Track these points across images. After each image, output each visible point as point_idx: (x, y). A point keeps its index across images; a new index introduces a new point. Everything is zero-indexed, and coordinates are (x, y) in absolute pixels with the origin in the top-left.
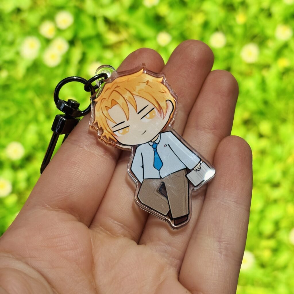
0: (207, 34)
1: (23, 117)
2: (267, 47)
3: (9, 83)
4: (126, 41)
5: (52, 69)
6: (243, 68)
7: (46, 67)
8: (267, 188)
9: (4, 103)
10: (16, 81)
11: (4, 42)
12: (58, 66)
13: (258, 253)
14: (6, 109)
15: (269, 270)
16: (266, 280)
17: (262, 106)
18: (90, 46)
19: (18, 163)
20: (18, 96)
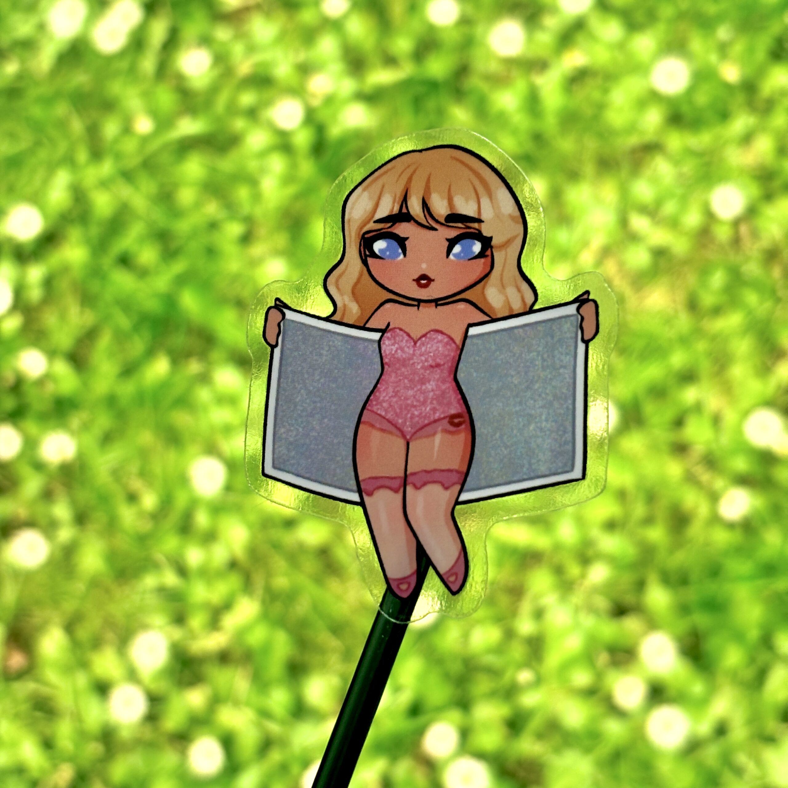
2: (542, 28)
3: (21, 84)
4: (258, 6)
5: (110, 59)
6: (493, 67)
7: (96, 54)
9: (9, 126)
10: (35, 82)
11: (16, 4)
12: (122, 54)
14: (12, 136)
17: (529, 146)
18: (187, 15)
20: (36, 111)
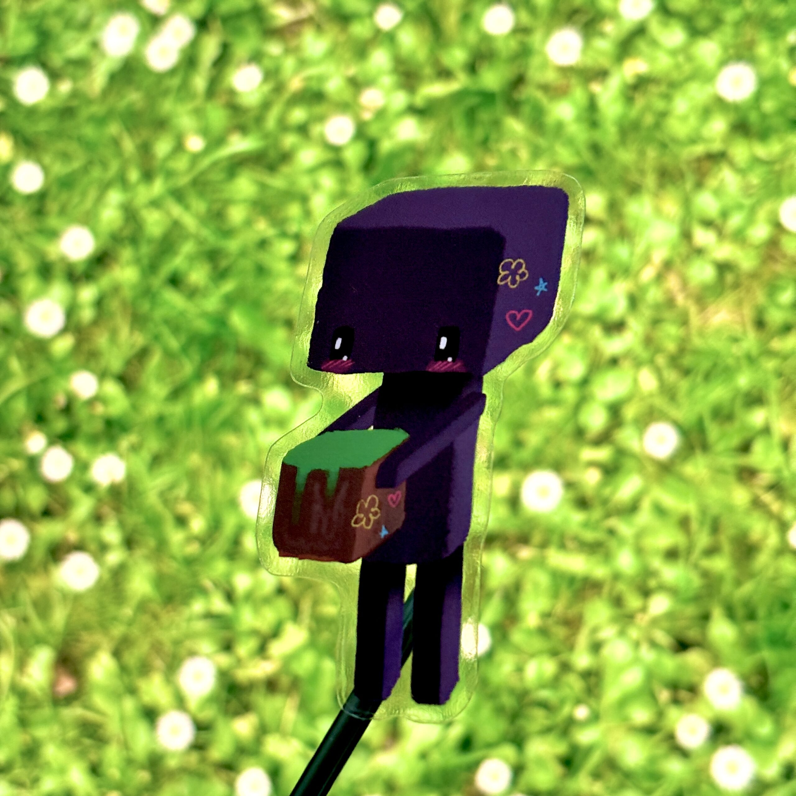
0: (477, 8)
1: (96, 173)
2: (602, 35)
3: (75, 103)
4: (310, 20)
5: (161, 77)
6: (550, 76)
7: (148, 71)
8: (596, 332)
9: (61, 145)
10: (89, 102)
11: (69, 24)
12: (173, 72)
13: (575, 475)
14: (65, 157)
15: (596, 514)
16: (589, 536)
17: (587, 157)
18: (239, 32)
19: (80, 269)
20: (89, 131)
